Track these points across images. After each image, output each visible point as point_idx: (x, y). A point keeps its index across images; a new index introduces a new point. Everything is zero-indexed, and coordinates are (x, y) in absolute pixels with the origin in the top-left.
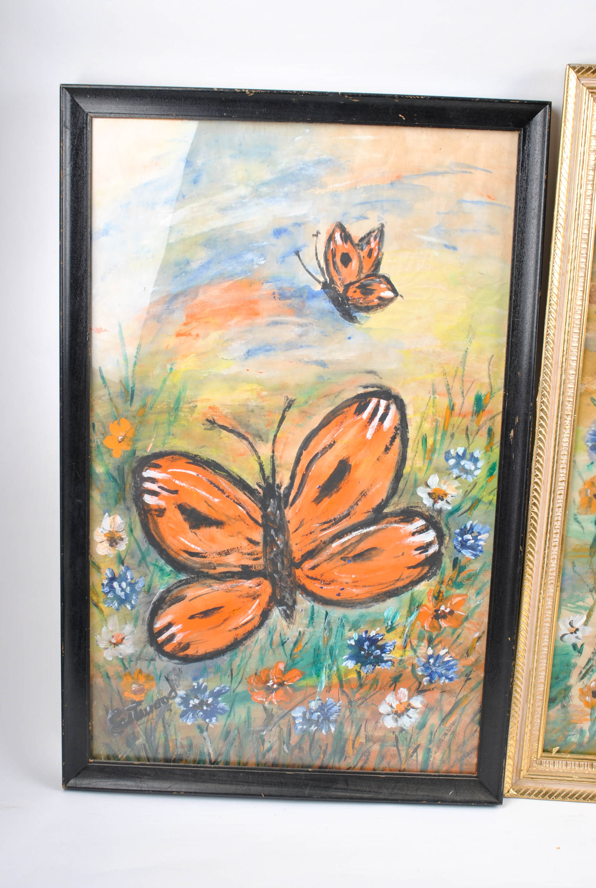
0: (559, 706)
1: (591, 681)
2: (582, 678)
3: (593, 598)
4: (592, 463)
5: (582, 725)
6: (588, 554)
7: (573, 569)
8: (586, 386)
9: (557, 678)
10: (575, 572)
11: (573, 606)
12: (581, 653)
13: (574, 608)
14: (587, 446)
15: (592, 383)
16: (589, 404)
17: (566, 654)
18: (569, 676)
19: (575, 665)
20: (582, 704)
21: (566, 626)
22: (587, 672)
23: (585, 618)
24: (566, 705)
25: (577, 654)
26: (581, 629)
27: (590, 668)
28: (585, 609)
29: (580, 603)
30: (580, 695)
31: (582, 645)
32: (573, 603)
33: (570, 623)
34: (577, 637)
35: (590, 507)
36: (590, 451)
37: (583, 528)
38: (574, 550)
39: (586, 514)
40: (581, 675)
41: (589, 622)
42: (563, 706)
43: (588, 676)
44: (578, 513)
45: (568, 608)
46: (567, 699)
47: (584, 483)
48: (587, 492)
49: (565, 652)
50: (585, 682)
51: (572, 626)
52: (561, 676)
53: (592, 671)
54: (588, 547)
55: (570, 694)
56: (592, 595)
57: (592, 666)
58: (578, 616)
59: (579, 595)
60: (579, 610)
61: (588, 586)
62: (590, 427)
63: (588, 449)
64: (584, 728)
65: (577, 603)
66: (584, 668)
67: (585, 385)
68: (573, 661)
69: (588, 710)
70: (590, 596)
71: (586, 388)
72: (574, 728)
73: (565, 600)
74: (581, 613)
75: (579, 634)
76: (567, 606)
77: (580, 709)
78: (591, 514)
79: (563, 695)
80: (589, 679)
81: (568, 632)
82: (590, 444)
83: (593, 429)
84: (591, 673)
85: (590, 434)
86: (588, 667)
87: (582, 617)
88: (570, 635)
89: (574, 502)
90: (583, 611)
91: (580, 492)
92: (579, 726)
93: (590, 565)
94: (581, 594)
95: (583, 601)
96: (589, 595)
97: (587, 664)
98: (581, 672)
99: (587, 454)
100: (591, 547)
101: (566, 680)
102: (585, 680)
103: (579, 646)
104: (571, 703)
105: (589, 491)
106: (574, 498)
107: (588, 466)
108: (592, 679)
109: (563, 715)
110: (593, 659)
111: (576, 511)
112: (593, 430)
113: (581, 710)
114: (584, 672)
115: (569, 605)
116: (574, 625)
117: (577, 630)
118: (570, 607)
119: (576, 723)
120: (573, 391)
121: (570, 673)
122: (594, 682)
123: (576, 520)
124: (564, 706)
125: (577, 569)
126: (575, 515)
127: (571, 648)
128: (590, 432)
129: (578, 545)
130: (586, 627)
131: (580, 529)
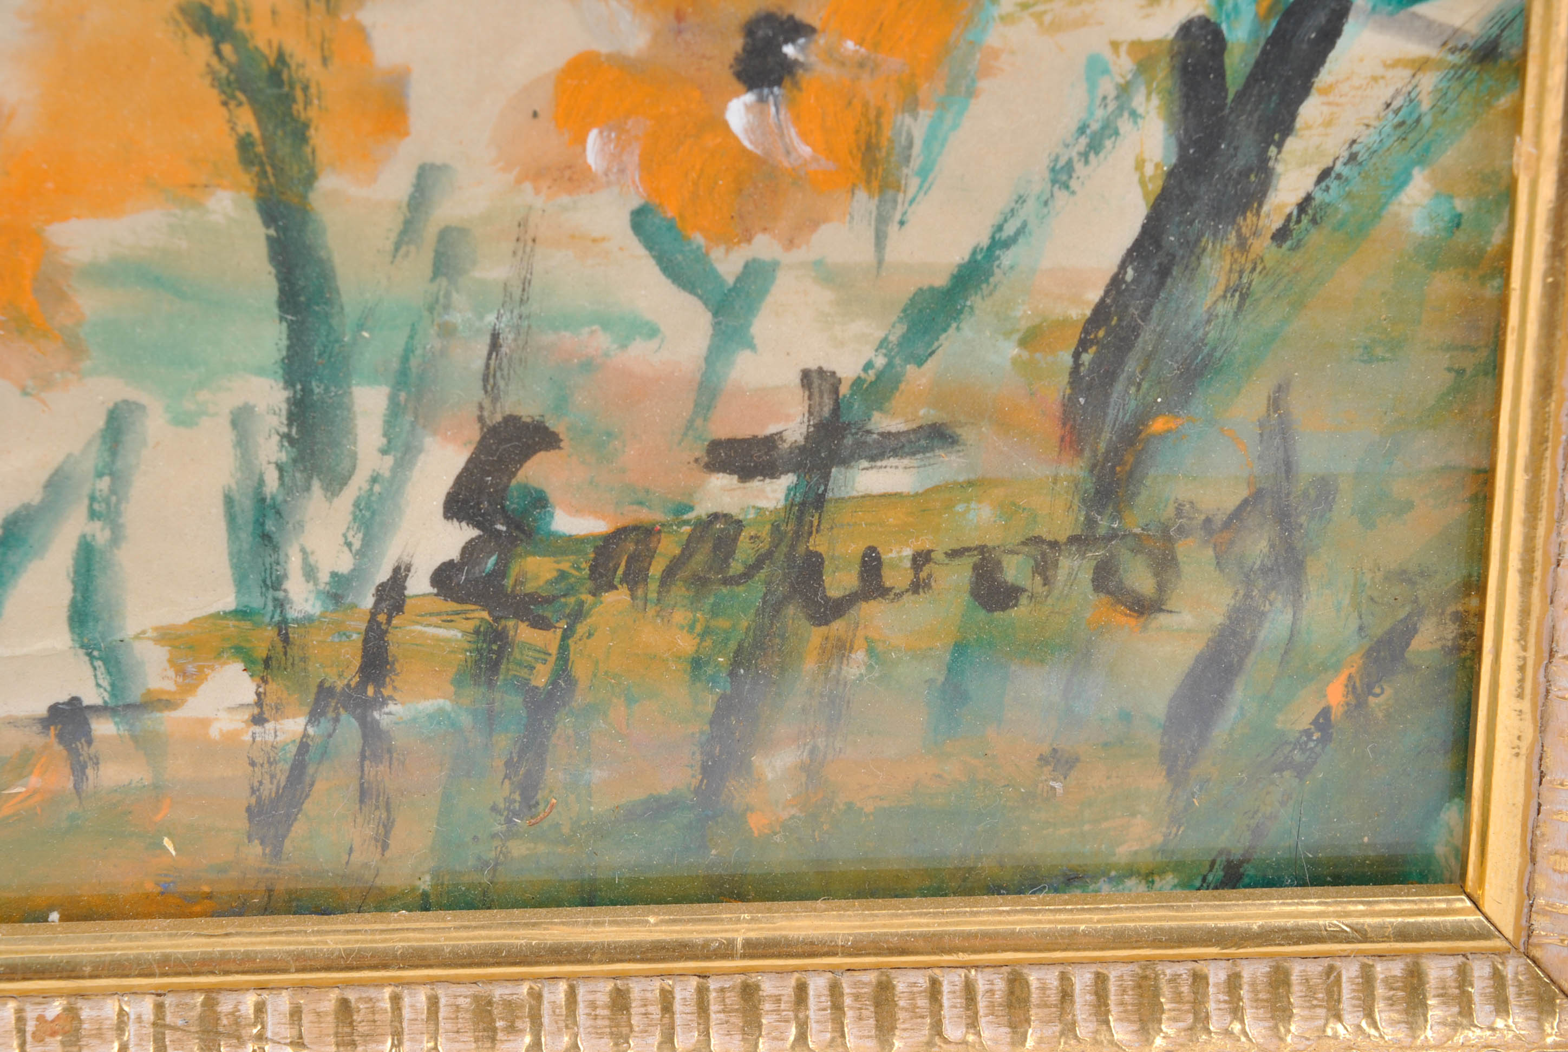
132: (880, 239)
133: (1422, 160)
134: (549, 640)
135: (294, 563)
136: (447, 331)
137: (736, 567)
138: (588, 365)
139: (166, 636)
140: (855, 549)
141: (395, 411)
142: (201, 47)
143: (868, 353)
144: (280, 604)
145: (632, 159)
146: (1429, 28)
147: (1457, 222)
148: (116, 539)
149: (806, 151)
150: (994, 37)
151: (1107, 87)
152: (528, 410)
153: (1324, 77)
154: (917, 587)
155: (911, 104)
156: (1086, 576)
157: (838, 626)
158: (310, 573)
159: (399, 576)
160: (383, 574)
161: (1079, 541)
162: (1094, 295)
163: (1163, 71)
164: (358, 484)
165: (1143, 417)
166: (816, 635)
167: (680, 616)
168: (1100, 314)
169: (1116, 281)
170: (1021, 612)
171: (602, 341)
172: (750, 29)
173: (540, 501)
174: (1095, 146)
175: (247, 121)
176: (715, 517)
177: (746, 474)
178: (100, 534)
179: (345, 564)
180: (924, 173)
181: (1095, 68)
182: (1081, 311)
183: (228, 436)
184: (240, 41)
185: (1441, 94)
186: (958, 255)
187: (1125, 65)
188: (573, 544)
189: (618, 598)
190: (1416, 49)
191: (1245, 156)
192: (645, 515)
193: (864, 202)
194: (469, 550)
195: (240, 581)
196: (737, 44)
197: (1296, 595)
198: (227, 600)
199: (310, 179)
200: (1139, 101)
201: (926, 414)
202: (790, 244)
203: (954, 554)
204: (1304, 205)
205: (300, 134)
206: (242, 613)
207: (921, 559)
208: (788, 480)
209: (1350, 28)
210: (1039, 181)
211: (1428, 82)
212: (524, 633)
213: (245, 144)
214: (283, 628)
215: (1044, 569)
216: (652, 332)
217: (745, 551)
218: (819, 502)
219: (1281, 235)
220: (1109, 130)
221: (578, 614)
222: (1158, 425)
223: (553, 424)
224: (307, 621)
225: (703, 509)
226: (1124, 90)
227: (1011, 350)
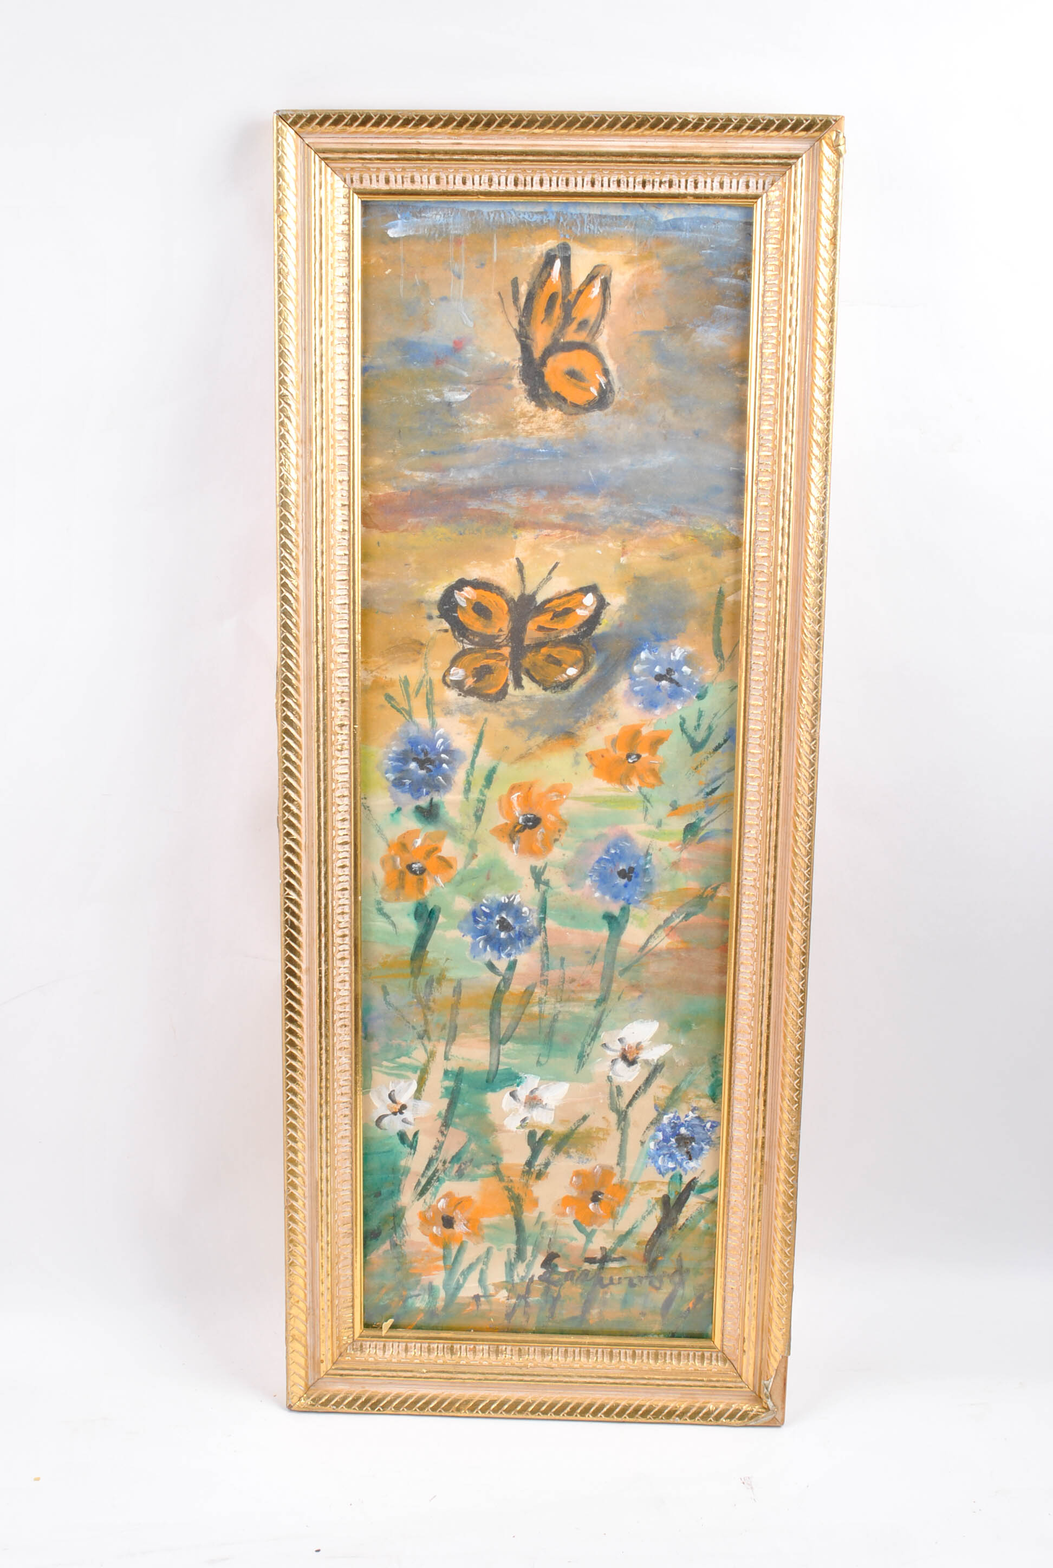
0: (387, 1246)
1: (437, 1198)
2: (422, 1193)
3: (426, 1050)
4: (399, 810)
5: (431, 1277)
6: (409, 971)
7: (385, 999)
8: (374, 673)
9: (378, 1194)
10: (388, 1004)
11: (392, 1065)
12: (415, 1150)
13: (393, 1068)
14: (387, 779)
15: (384, 668)
16: (382, 706)
17: (389, 1151)
18: (399, 1191)
19: (407, 1171)
20: (426, 1239)
21: (383, 1101)
22: (429, 1183)
23: (414, 1086)
24: (398, 1243)
25: (409, 1150)
26: (410, 1105)
27: (434, 1174)
28: (414, 1069)
29: (404, 1060)
30: (422, 1225)
31: (416, 1134)
32: (392, 1061)
33: (390, 1096)
34: (404, 1121)
35: (403, 887)
36: (393, 789)
37: (393, 924)
38: (384, 964)
39: (397, 900)
40: (420, 1188)
41: (423, 1093)
42: (394, 1245)
43: (432, 1190)
44: (383, 898)
45: (383, 1069)
46: (399, 1230)
47: (389, 846)
48: (394, 862)
49: (387, 1148)
50: (428, 1201)
51: (394, 1101)
52: (384, 1191)
53: (438, 1180)
54: (408, 958)
55: (404, 1222)
56: (423, 1044)
57: (436, 1171)
58: (402, 1083)
59: (400, 1045)
60: (403, 1072)
61: (414, 1028)
62: (388, 746)
63: (389, 784)
64: (435, 1283)
65: (398, 1060)
66: (423, 1175)
67: (372, 672)
68: (403, 1163)
69: (439, 1251)
70: (419, 1046)
71: (375, 676)
72: (418, 1282)
73: (376, 1054)
74: (406, 1078)
75: (407, 1114)
76: (381, 1066)
77: (423, 1249)
78: (406, 900)
79: (392, 1225)
80: (434, 1195)
81: (389, 1112)
82: (391, 776)
83: (394, 748)
84: (436, 1184)
85: (390, 759)
86: (430, 1173)
87: (410, 1084)
88: (392, 1116)
89: (375, 880)
90: (409, 1074)
91: (383, 863)
92: (425, 1279)
93: (414, 992)
94: (404, 1044)
95: (407, 1054)
96: (418, 1044)
97: (428, 1167)
98: (419, 1183)
99: (389, 794)
100: (412, 959)
101: (395, 1198)
102: (428, 1196)
103: (410, 1137)
104: (407, 1238)
105: (399, 859)
106: (373, 873)
107: (392, 815)
108: (439, 1195)
109: (396, 1260)
110: (437, 1159)
111: (379, 896)
112: (394, 752)
113: (427, 1251)
114: (423, 1181)
115: (385, 1063)
116: (397, 1099)
117: (404, 1107)
118: (387, 1067)
119: (421, 1275)
120: (347, 684)
121: (400, 1185)
122: (442, 1200)
123: (381, 911)
124: (396, 1245)
125: (392, 998)
126: (379, 903)
127: (397, 1140)
128: (390, 755)
129: (388, 956)
130: (419, 1103)
131: (391, 928)
132: (614, 1227)
133: (703, 1218)
134: (557, 1289)
135: (516, 1273)
136: (543, 1238)
137: (589, 1278)
138: (565, 1244)
139: (494, 1285)
140: (609, 1276)
141: (533, 1249)
142: (506, 1192)
143: (612, 1244)
144: (513, 1280)
145: (574, 1212)
146: (703, 1198)
147: (709, 1228)
148: (487, 1268)
149: (602, 1212)
150: (632, 1196)
151: (651, 1205)
152: (555, 1251)
153: (686, 1204)
154: (619, 1283)
155: (619, 1206)
156: (648, 1283)
157: (606, 1289)
158: (518, 1276)
159: (533, 1276)
160: (530, 1276)
161: (647, 1277)
162: (649, 1237)
163: (660, 1203)
164: (527, 1261)
165: (657, 1257)
166: (602, 1290)
167: (579, 1286)
168: (650, 1239)
169: (653, 1235)
170: (636, 1288)
171: (568, 1241)
172: (593, 1193)
173: (556, 1266)
174: (649, 1214)
175: (513, 1204)
176: (586, 1270)
177: (591, 1263)
178: (484, 1267)
179: (524, 1274)
180: (621, 1216)
181: (649, 1202)
182: (647, 1239)
183: (506, 1252)
184: (512, 1192)
185: (705, 1208)
186: (627, 1229)
187: (654, 1201)
188: (563, 1273)
189: (568, 1283)
190: (702, 1201)
191: (674, 1216)
192: (574, 1269)
193: (611, 1221)
194: (544, 1273)
195: (507, 1276)
196: (591, 1196)
197: (683, 1288)
198: (504, 1279)
199: (522, 1213)
200: (656, 1206)
201: (621, 1255)
202: (599, 1226)
203: (625, 1278)
204: (684, 1224)
205: (521, 1206)
206: (506, 1282)
207: (620, 1279)
208: (598, 1264)
209: (690, 1197)
210: (640, 1220)
211: (704, 1206)
212: (553, 1288)
213: (512, 1207)
214: (513, 1284)
215: (640, 1281)
216: (576, 1239)
217: (590, 1276)
218: (603, 1268)
219: (680, 1229)
220: (651, 1211)
221: (562, 1285)
222: (660, 1259)
223: (559, 1254)
224: (517, 1283)
225: (583, 1268)
226: (654, 1205)
227: (635, 1245)
